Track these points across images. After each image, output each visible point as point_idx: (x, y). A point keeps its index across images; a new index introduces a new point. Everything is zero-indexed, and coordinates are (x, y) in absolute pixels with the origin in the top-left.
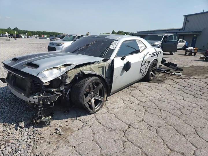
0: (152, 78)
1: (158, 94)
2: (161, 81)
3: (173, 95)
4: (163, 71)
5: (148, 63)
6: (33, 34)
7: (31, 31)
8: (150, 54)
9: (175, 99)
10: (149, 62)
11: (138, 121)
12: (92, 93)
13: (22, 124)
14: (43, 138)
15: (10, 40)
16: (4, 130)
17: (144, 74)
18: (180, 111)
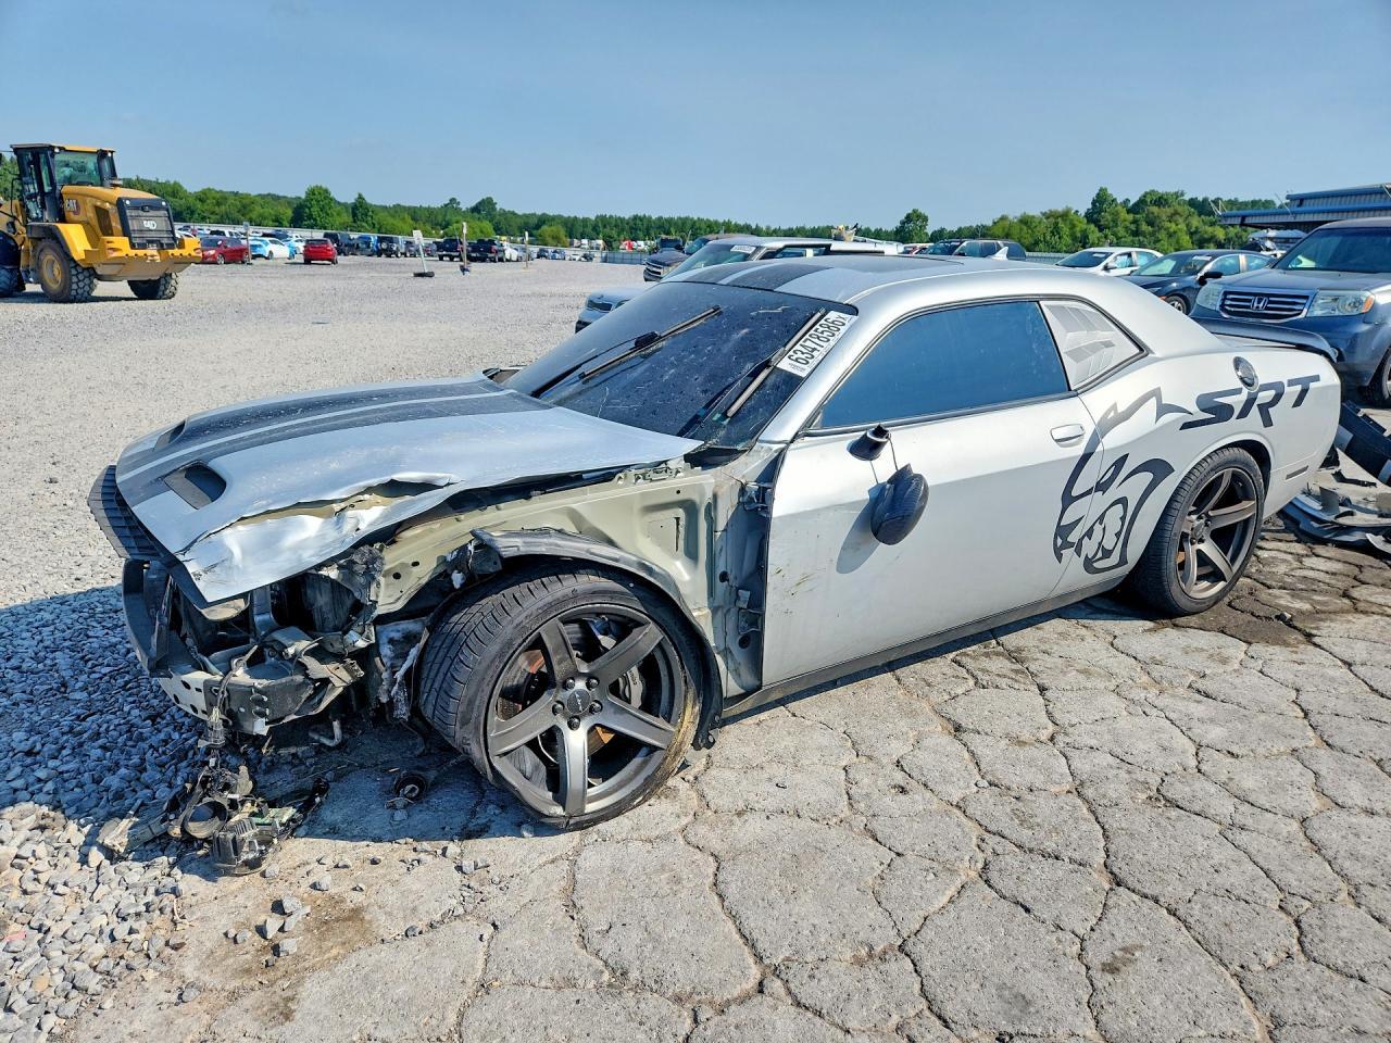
0: (1205, 591)
1: (1182, 742)
2: (1289, 624)
3: (1325, 761)
4: (1356, 537)
5: (1147, 477)
6: (571, 236)
7: (566, 215)
8: (1163, 409)
9: (1314, 803)
10: (1159, 469)
11: (864, 952)
12: (580, 685)
13: (117, 834)
14: (176, 948)
15: (430, 275)
16: (23, 853)
17: (1115, 559)
18: (1297, 923)
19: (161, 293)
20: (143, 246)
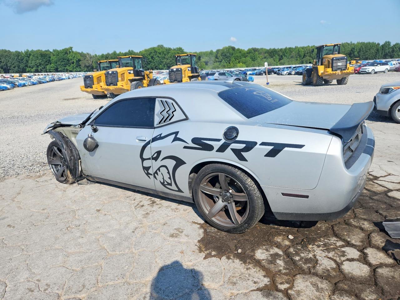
19: (342, 83)
20: (336, 70)
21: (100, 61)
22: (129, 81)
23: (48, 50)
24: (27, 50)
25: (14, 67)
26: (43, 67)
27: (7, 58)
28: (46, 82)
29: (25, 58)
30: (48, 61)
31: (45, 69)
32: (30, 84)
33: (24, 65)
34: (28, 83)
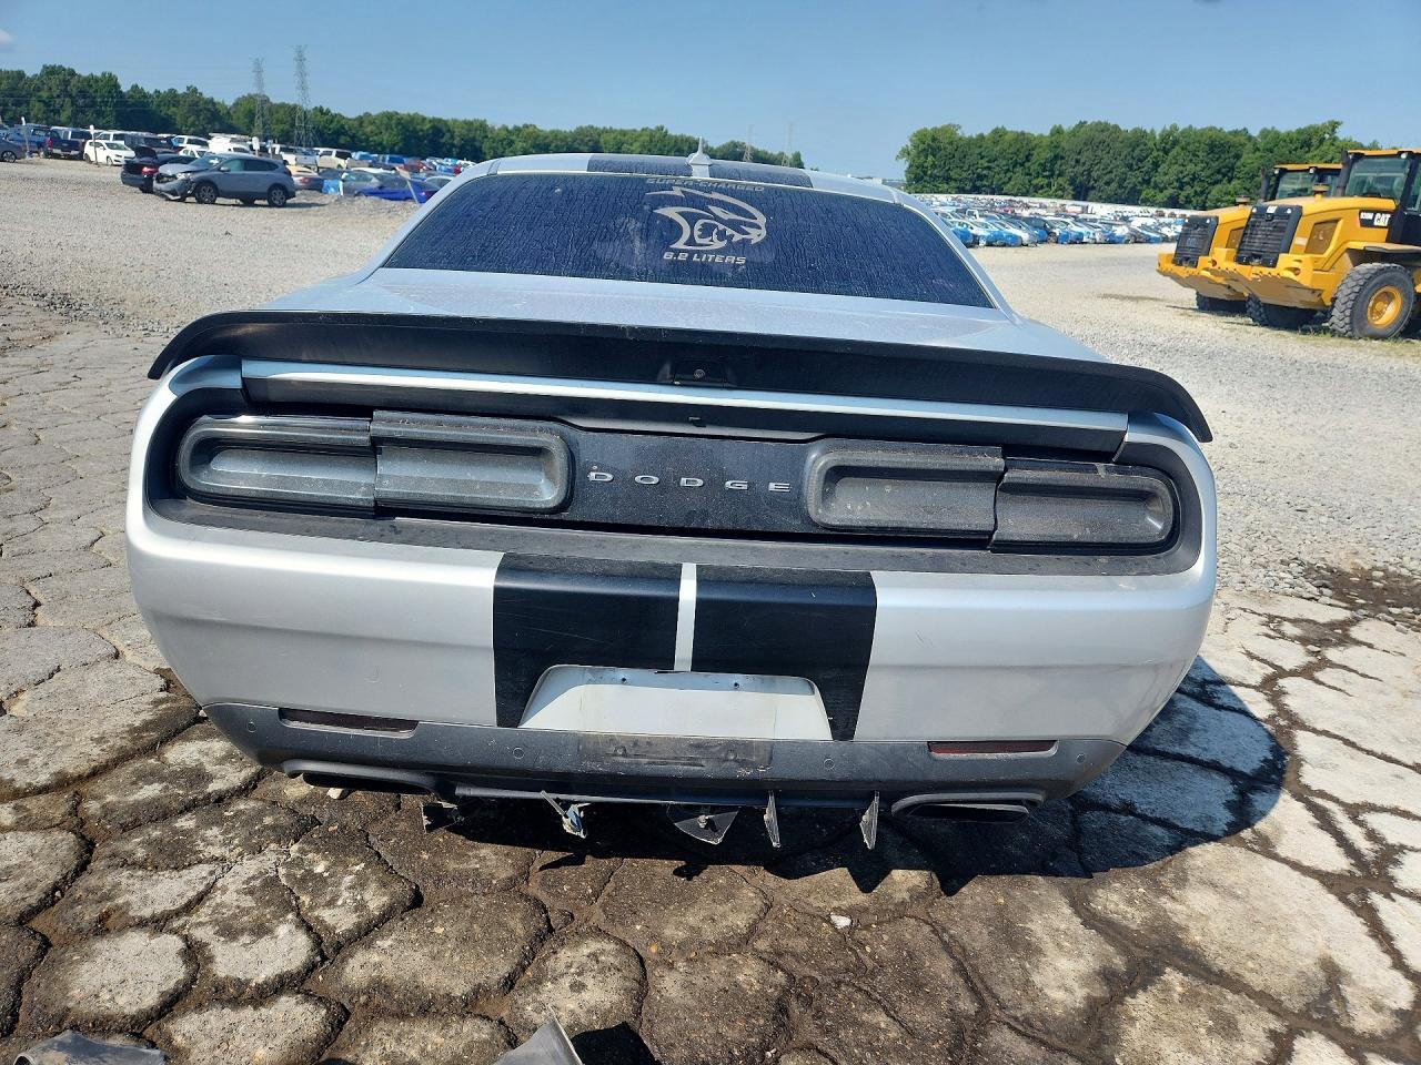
21: (1284, 166)
22: (1346, 256)
23: (1245, 129)
24: (1174, 128)
25: (1108, 184)
26: (1199, 189)
27: (1099, 153)
28: (1157, 241)
29: (1155, 154)
30: (1223, 170)
31: (1203, 198)
32: (1097, 237)
33: (1140, 179)
34: (1091, 236)
